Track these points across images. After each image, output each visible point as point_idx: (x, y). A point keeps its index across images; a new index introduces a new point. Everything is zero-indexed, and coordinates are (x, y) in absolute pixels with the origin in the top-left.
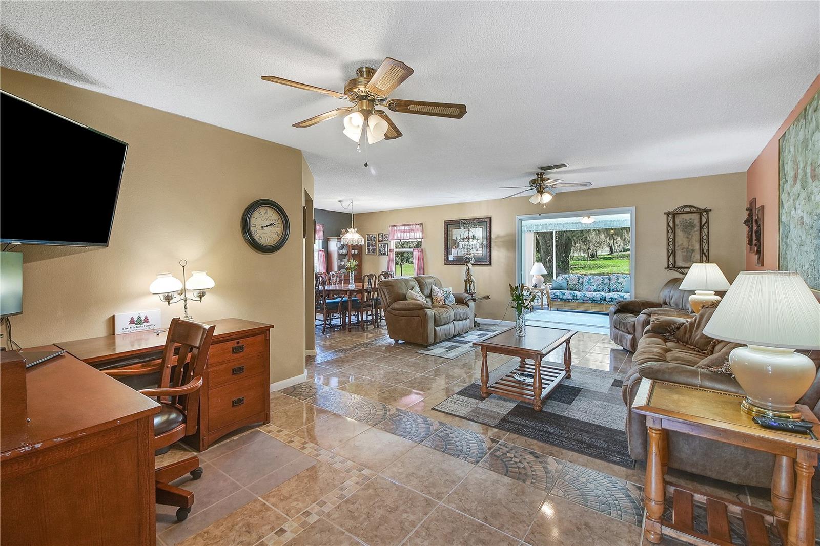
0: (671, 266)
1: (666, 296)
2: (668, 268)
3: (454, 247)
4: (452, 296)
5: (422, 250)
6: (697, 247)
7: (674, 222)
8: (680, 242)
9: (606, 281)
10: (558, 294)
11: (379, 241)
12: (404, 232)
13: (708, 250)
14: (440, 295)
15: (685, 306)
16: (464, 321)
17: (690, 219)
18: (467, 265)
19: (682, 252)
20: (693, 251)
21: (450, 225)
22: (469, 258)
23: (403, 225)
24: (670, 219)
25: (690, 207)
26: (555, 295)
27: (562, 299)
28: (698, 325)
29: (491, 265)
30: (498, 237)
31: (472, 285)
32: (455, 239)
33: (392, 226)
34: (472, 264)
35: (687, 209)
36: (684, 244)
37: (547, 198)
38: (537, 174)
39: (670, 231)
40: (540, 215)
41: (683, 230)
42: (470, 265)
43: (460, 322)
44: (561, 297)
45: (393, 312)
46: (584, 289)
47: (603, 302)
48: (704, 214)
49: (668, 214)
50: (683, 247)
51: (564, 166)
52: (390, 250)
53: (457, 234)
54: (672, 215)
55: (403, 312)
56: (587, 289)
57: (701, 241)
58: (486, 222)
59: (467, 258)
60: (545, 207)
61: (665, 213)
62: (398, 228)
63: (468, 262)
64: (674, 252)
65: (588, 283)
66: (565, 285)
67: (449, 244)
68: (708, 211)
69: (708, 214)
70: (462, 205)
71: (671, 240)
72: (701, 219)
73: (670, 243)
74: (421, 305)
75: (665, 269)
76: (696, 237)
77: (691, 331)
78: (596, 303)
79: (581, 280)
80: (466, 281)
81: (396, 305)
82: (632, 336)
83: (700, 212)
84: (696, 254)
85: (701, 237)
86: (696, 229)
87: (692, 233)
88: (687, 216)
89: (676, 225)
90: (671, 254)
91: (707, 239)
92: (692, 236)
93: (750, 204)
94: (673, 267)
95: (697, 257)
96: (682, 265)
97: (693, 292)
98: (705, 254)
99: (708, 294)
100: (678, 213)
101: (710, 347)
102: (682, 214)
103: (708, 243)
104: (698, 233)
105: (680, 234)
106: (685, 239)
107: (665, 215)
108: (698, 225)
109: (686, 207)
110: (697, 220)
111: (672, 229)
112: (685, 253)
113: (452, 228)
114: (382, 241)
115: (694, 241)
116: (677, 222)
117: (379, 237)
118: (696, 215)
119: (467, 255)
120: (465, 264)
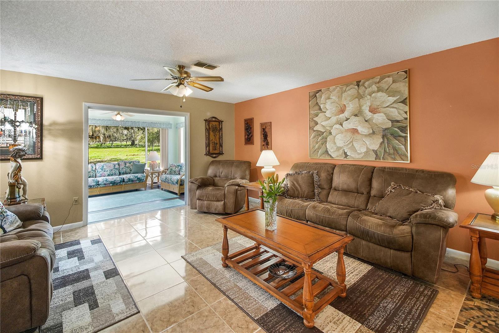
0: (207, 153)
1: (217, 172)
2: (206, 155)
6: (218, 142)
8: (211, 139)
13: (222, 143)
15: (234, 176)
17: (216, 125)
18: (16, 161)
20: (217, 144)
24: (207, 123)
29: (43, 159)
31: (22, 189)
35: (214, 119)
41: (213, 131)
42: (19, 160)
47: (122, 183)
48: (221, 123)
49: (206, 120)
50: (213, 141)
56: (101, 174)
57: (220, 139)
58: (33, 103)
61: (204, 120)
63: (21, 157)
69: (222, 123)
72: (219, 125)
76: (218, 136)
78: (116, 185)
80: (11, 185)
82: (223, 202)
83: (220, 122)
84: (218, 146)
85: (220, 136)
86: (218, 131)
87: (216, 133)
88: (214, 123)
89: (209, 128)
90: (208, 145)
91: (222, 137)
92: (217, 135)
93: (246, 120)
94: (209, 154)
95: (218, 147)
96: (213, 152)
97: (263, 167)
98: (221, 146)
99: (270, 168)
100: (210, 121)
101: (316, 197)
102: (212, 122)
103: (222, 139)
104: (218, 133)
105: (211, 133)
106: (213, 137)
107: (204, 121)
108: (219, 129)
109: (214, 117)
110: (218, 126)
111: (208, 130)
112: (213, 145)
115: (217, 138)
116: (210, 126)
118: (218, 123)
119: (15, 145)
120: (9, 160)
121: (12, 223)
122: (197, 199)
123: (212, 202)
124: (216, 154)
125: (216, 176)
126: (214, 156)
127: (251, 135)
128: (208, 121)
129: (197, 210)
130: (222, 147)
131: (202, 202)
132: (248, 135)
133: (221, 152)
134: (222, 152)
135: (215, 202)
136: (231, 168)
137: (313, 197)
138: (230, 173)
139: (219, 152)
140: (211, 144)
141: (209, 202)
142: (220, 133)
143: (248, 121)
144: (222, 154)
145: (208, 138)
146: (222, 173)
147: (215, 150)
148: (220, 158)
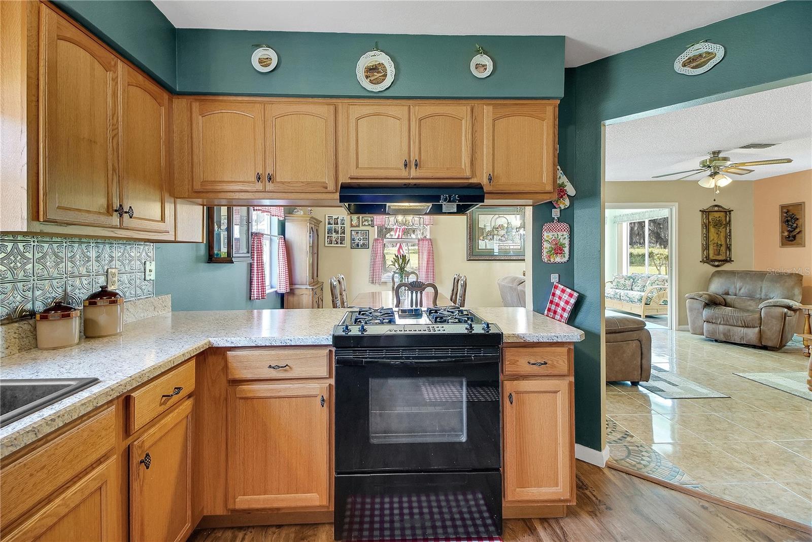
0: (705, 259)
1: (729, 288)
3: (481, 238)
6: (723, 243)
7: (708, 219)
8: (712, 238)
11: (352, 226)
13: (730, 245)
15: (766, 295)
17: (719, 217)
19: (714, 246)
20: (721, 245)
24: (704, 216)
25: (719, 206)
32: (483, 227)
35: (716, 209)
36: (715, 239)
41: (714, 227)
48: (728, 213)
49: (703, 211)
50: (714, 242)
53: (486, 220)
57: (726, 238)
61: (700, 211)
64: (708, 246)
67: (473, 234)
68: (730, 211)
69: (730, 214)
71: (705, 235)
72: (726, 217)
73: (705, 239)
76: (722, 235)
84: (723, 249)
85: (726, 234)
86: (723, 226)
87: (720, 230)
88: (717, 215)
89: (709, 222)
90: (706, 247)
91: (730, 236)
92: (721, 232)
93: (782, 207)
94: (707, 260)
95: (724, 251)
96: (714, 258)
98: (729, 248)
100: (710, 212)
102: (713, 213)
103: (730, 239)
104: (724, 229)
105: (712, 230)
106: (715, 235)
107: (701, 213)
108: (724, 223)
109: (716, 206)
110: (723, 219)
111: (706, 226)
112: (715, 248)
113: (479, 213)
114: (357, 226)
115: (722, 237)
116: (710, 219)
117: (352, 220)
118: (723, 213)
122: (705, 321)
123: (736, 329)
124: (719, 261)
125: (727, 294)
126: (717, 263)
127: (797, 230)
128: (706, 212)
129: (704, 337)
130: (730, 250)
131: (714, 326)
132: (790, 232)
133: (728, 259)
134: (730, 258)
135: (740, 328)
136: (760, 283)
138: (759, 290)
139: (724, 258)
140: (712, 247)
141: (729, 327)
142: (726, 229)
143: (790, 208)
144: (730, 261)
145: (706, 237)
146: (740, 290)
147: (719, 254)
148: (727, 267)
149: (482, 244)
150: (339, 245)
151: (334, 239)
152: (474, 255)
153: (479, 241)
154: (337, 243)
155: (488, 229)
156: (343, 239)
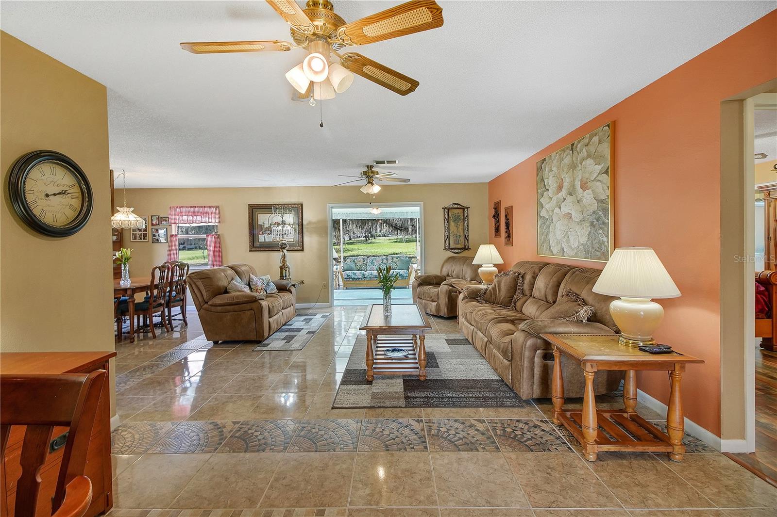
0: (447, 247)
1: (450, 270)
2: (445, 249)
3: (261, 233)
4: (272, 284)
5: (219, 235)
6: (462, 234)
7: (448, 215)
8: (452, 230)
9: (385, 261)
10: (350, 274)
11: (152, 225)
12: (193, 216)
13: (468, 235)
14: (260, 284)
16: (289, 308)
17: (458, 213)
18: (282, 251)
20: (460, 236)
21: (254, 210)
22: (285, 244)
23: (191, 207)
24: (446, 212)
25: (458, 204)
26: (348, 276)
27: (353, 279)
28: (499, 289)
29: (303, 250)
30: (310, 223)
31: (287, 271)
32: (262, 224)
33: (174, 207)
34: (287, 250)
35: (456, 206)
36: (455, 231)
37: (376, 189)
38: (368, 167)
39: (446, 222)
40: (370, 204)
41: (454, 221)
42: (285, 251)
43: (286, 310)
44: (353, 277)
45: (213, 309)
46: (368, 268)
48: (466, 210)
49: (444, 209)
50: (454, 233)
51: (394, 162)
52: (172, 236)
53: (264, 219)
54: (448, 209)
55: (228, 307)
56: (371, 268)
57: (464, 230)
58: (298, 209)
59: (283, 243)
60: (374, 197)
61: (442, 208)
62: (184, 210)
63: (284, 248)
64: (449, 237)
65: (372, 264)
66: (354, 266)
67: (253, 228)
68: (467, 208)
69: (468, 210)
70: (267, 189)
71: (447, 228)
72: (464, 213)
73: (446, 231)
74: (256, 297)
75: (444, 250)
76: (461, 227)
77: (495, 294)
79: (366, 261)
80: (281, 268)
81: (218, 300)
82: (436, 303)
83: (463, 208)
84: (462, 239)
85: (464, 226)
86: (461, 221)
87: (459, 223)
88: (456, 211)
89: (449, 217)
90: (447, 238)
91: (468, 228)
92: (460, 225)
94: (449, 248)
95: (463, 241)
96: (454, 247)
97: (481, 266)
98: (467, 238)
99: (490, 267)
100: (450, 209)
101: (513, 304)
102: (453, 210)
103: (468, 230)
104: (462, 223)
105: (452, 223)
106: (455, 228)
108: (462, 217)
109: (455, 204)
110: (462, 214)
111: (447, 220)
112: (455, 238)
113: (258, 213)
114: (157, 225)
115: (460, 229)
116: (450, 215)
117: (152, 220)
118: (461, 210)
119: (282, 240)
120: (279, 251)
121: (272, 290)
122: (418, 298)
124: (459, 249)
125: (448, 275)
126: (457, 251)
130: (468, 240)
133: (467, 247)
134: (468, 247)
135: (430, 302)
136: (462, 266)
137: (509, 305)
138: (461, 272)
139: (463, 246)
140: (452, 237)
142: (464, 223)
144: (468, 249)
146: (453, 272)
147: (458, 244)
148: (465, 254)
149: (262, 238)
150: (142, 240)
151: (138, 236)
152: (255, 246)
153: (259, 235)
154: (141, 239)
155: (266, 226)
156: (145, 235)
